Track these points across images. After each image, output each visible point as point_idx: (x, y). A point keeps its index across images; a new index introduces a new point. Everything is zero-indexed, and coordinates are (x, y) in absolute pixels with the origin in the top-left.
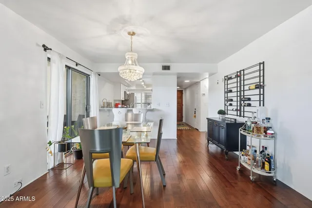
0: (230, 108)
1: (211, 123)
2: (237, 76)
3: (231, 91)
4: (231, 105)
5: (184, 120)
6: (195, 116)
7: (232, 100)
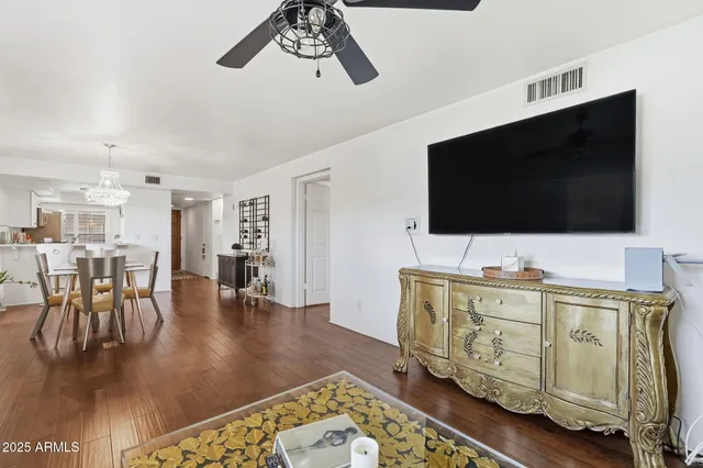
0: (245, 240)
1: (222, 259)
2: (251, 204)
3: (246, 221)
4: (246, 237)
5: (183, 267)
6: (204, 257)
7: (246, 231)
